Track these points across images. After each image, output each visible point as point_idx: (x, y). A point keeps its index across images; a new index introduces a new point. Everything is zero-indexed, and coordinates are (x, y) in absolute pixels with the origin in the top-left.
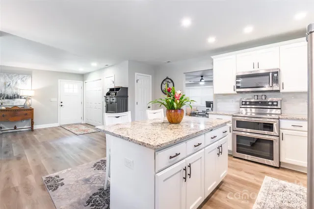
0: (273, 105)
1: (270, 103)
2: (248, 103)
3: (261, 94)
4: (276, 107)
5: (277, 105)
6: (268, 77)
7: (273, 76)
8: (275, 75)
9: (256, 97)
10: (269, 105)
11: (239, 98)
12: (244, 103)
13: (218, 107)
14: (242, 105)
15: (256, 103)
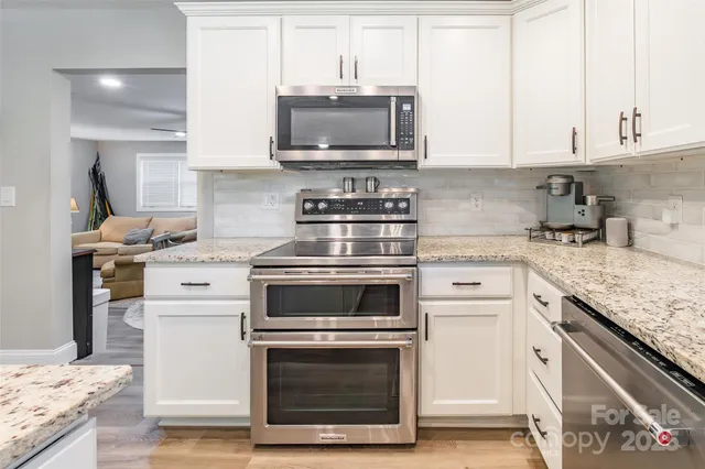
0: (396, 210)
1: (389, 205)
2: (322, 206)
3: (363, 174)
4: (403, 217)
5: (407, 211)
6: (384, 113)
7: (399, 109)
8: (406, 107)
9: (348, 185)
10: (385, 212)
11: (295, 185)
12: (308, 206)
13: (218, 221)
14: (305, 212)
15: (348, 206)
